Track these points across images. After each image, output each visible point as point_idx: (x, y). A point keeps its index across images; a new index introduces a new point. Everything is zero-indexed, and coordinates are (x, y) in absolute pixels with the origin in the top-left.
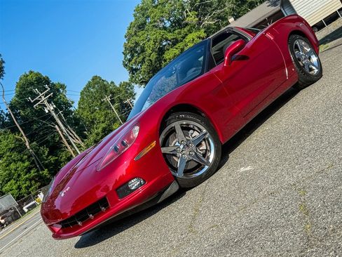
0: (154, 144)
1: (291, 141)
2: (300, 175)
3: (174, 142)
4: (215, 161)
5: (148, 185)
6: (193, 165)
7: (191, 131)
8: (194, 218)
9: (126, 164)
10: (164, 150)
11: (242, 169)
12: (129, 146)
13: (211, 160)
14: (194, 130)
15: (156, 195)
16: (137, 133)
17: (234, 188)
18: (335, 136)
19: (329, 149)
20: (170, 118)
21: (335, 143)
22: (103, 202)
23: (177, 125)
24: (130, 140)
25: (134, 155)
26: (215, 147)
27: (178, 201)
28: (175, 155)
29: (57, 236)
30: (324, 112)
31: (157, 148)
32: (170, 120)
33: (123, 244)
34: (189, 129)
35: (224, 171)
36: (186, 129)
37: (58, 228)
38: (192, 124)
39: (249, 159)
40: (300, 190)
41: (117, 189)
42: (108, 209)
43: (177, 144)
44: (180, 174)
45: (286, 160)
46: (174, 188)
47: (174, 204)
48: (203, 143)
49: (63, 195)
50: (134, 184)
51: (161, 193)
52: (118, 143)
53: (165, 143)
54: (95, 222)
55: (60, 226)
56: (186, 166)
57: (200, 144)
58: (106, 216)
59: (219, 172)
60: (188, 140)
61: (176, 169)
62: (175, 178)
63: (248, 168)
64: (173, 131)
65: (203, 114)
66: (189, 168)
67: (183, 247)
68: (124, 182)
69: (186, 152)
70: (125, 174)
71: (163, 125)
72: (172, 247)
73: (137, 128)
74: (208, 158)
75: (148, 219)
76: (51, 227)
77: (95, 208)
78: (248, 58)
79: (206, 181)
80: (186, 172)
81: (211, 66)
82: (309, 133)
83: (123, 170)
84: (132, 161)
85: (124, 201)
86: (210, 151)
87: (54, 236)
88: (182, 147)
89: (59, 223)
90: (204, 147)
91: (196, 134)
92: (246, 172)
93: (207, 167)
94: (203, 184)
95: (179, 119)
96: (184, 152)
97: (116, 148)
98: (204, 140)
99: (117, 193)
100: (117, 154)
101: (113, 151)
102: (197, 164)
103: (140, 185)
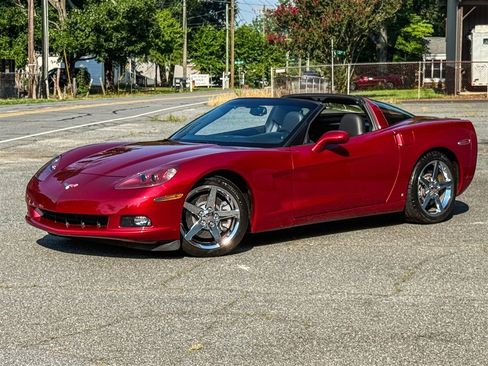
0: (180, 196)
3: (202, 203)
5: (151, 229)
6: (206, 236)
7: (225, 203)
8: (172, 278)
9: (144, 198)
10: (187, 205)
11: (242, 266)
12: (157, 184)
14: (229, 203)
15: (154, 242)
16: (171, 176)
20: (211, 179)
22: (104, 219)
23: (214, 189)
24: (161, 179)
25: (156, 195)
27: (171, 260)
28: (195, 217)
29: (30, 219)
31: (181, 201)
32: (210, 181)
34: (224, 199)
36: (220, 197)
37: (38, 214)
38: (228, 196)
39: (258, 262)
41: (122, 216)
42: (103, 228)
43: (203, 207)
44: (188, 237)
46: (174, 246)
47: (165, 260)
48: (230, 221)
49: (67, 188)
50: (141, 221)
51: (160, 244)
52: (148, 173)
53: (192, 200)
54: (83, 231)
55: (42, 214)
56: (200, 233)
57: (225, 220)
58: (97, 233)
60: (216, 209)
61: (187, 229)
62: (182, 238)
64: (207, 192)
65: (249, 192)
66: (200, 236)
68: (132, 214)
69: (208, 219)
70: (138, 206)
71: (201, 182)
73: (174, 171)
76: (31, 208)
77: (93, 220)
78: (348, 155)
80: (196, 238)
81: (297, 142)
83: (138, 202)
84: (151, 200)
85: (122, 230)
86: (231, 232)
88: (206, 212)
89: (42, 210)
90: (227, 225)
91: (228, 208)
92: (241, 270)
93: (218, 246)
94: (204, 259)
95: (220, 185)
96: (204, 218)
97: (143, 176)
98: (232, 219)
99: (121, 220)
100: (141, 184)
101: (139, 178)
102: (210, 237)
103: (146, 225)
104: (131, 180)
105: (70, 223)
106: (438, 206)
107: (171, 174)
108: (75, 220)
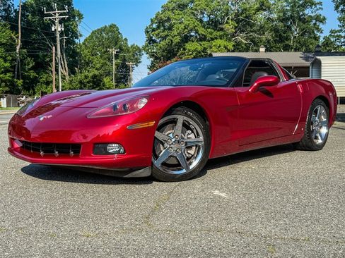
0: (152, 124)
1: (274, 193)
2: (273, 231)
3: (169, 132)
4: (194, 170)
5: (126, 156)
6: (173, 161)
7: (189, 132)
8: (153, 211)
9: (117, 126)
10: (157, 134)
11: (217, 192)
12: (128, 112)
13: (191, 167)
14: (193, 132)
15: (127, 169)
16: (142, 105)
17: (202, 206)
18: (319, 213)
19: (309, 222)
20: (178, 109)
21: (317, 220)
22: (76, 147)
23: (181, 119)
24: (132, 109)
25: (130, 122)
26: (202, 157)
27: (142, 186)
28: (163, 145)
29: (12, 150)
30: (315, 185)
31: (152, 130)
32: (178, 111)
33: (73, 196)
34: (189, 128)
35: (197, 183)
36: (186, 126)
37: (18, 145)
38: (194, 125)
39: (226, 186)
40: (269, 245)
41: (95, 144)
42: (76, 156)
43: (171, 135)
44: (157, 163)
45: (263, 208)
46: (146, 172)
47: (137, 186)
48: (194, 148)
49: (42, 119)
50: (114, 148)
51: (132, 170)
52: (119, 103)
53: (161, 129)
54: (57, 160)
55: (21, 145)
56: (167, 160)
57: (190, 148)
59: (192, 181)
60: (182, 138)
61: (157, 157)
62: (152, 163)
63: (223, 195)
64: (174, 122)
65: (207, 122)
66: (168, 162)
67: (134, 233)
68: (105, 142)
69: (175, 147)
70: (110, 134)
71: (169, 112)
72: (122, 226)
73: (145, 101)
74: (191, 164)
75: (106, 186)
76: (12, 140)
77: (65, 148)
78: (272, 97)
79: (177, 183)
80: (164, 164)
81: (237, 84)
82: (294, 196)
83: (110, 130)
84: (123, 128)
85: (95, 158)
86: (196, 158)
87: (9, 150)
88: (173, 140)
89: (22, 142)
90: (192, 152)
91: (192, 136)
92: (220, 197)
93: (184, 171)
94: (173, 184)
95: (186, 115)
96: (172, 146)
97: (115, 107)
98: (196, 146)
99: (94, 148)
100: (113, 113)
101: (111, 108)
102: (177, 163)
103: (118, 152)
104: (103, 110)
105: (45, 151)
106: (319, 138)
107: (143, 103)
108: (49, 148)
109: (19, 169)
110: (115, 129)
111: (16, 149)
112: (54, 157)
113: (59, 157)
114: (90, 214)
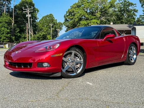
0: (61, 54)
1: (112, 83)
2: (109, 99)
3: (69, 58)
4: (79, 73)
5: (50, 68)
6: (70, 70)
7: (77, 57)
8: (60, 91)
9: (47, 55)
10: (64, 59)
11: (88, 83)
12: (52, 50)
14: (79, 58)
15: (51, 73)
17: (81, 88)
18: (130, 92)
19: (125, 96)
20: (72, 48)
21: (128, 95)
22: (30, 64)
23: (74, 52)
24: (53, 48)
25: (52, 54)
26: (83, 68)
27: (58, 80)
28: (66, 63)
29: (5, 66)
30: (129, 79)
31: (61, 57)
32: (72, 49)
33: (28, 84)
35: (80, 79)
36: (76, 55)
37: (8, 63)
38: (79, 55)
39: (92, 80)
40: (107, 105)
41: (38, 63)
42: (30, 68)
43: (69, 59)
44: (64, 71)
45: (106, 90)
46: (59, 74)
47: (55, 80)
48: (79, 64)
49: (17, 53)
50: (46, 65)
51: (53, 74)
52: (48, 46)
53: (65, 56)
54: (23, 70)
55: (9, 63)
56: (68, 69)
57: (77, 64)
58: (28, 70)
59: (78, 78)
60: (74, 60)
61: (63, 68)
62: (62, 71)
63: (91, 84)
64: (71, 53)
65: (85, 54)
66: (68, 70)
67: (51, 100)
68: (42, 62)
69: (71, 64)
70: (44, 59)
71: (69, 49)
72: (47, 97)
73: (58, 45)
74: (78, 71)
75: (43, 80)
76: (5, 62)
77: (26, 65)
78: (113, 43)
79: (72, 79)
80: (67, 71)
81: (98, 38)
82: (120, 84)
83: (44, 57)
84: (50, 56)
85: (38, 69)
86: (80, 68)
87: (4, 65)
88: (70, 61)
90: (78, 66)
91: (78, 59)
92: (89, 85)
93: (75, 74)
94: (70, 79)
95: (76, 50)
96: (70, 63)
97: (46, 48)
98: (80, 63)
100: (45, 50)
101: (45, 48)
102: (72, 70)
103: (47, 66)
104: (41, 49)
105: (18, 66)
106: (133, 60)
107: (57, 46)
108: (19, 65)
109: (9, 73)
110: (46, 57)
111: (7, 65)
112: (21, 68)
113: (24, 68)
114: (34, 92)
